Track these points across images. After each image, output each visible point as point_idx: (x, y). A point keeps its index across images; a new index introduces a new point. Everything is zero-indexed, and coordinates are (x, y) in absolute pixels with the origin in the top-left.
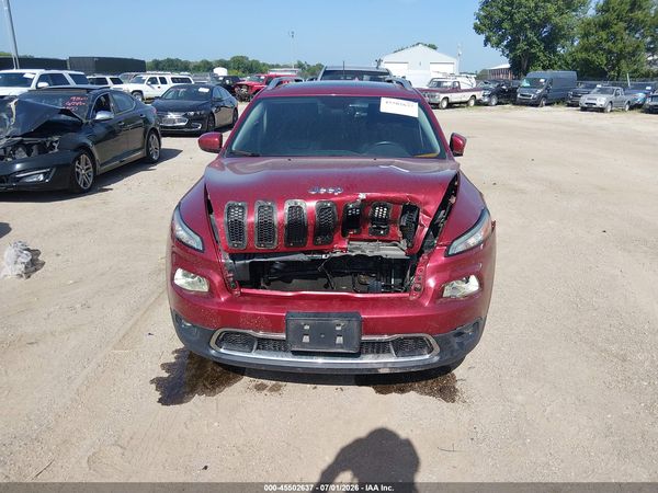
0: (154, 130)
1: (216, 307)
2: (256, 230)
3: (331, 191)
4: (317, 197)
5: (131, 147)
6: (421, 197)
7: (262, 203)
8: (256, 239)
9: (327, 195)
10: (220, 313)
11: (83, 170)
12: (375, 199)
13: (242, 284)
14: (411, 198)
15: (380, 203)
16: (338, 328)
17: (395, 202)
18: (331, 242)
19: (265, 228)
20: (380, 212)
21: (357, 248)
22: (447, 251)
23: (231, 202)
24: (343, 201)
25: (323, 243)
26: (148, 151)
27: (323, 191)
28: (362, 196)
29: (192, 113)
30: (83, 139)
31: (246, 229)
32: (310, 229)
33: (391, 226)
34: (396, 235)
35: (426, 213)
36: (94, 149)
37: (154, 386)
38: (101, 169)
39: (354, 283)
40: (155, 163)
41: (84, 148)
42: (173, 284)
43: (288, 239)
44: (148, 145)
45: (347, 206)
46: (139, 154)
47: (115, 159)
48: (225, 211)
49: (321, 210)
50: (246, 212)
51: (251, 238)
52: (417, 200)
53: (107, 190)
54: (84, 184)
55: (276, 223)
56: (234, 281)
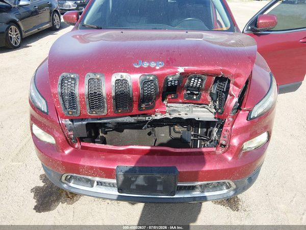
0: (56, 11)
1: (60, 159)
2: (87, 100)
3: (153, 65)
4: (141, 70)
5: (43, 21)
6: (233, 71)
7: (92, 75)
8: (88, 107)
9: (150, 69)
10: (64, 163)
11: (14, 35)
12: (192, 72)
13: (81, 139)
14: (224, 71)
15: (197, 75)
16: (159, 180)
17: (209, 74)
18: (153, 107)
19: (95, 99)
20: (195, 82)
21: (174, 111)
22: (249, 115)
23: (64, 74)
24: (164, 75)
25: (147, 109)
26: (53, 24)
27: (146, 65)
28: (181, 70)
29: (79, 2)
30: (12, 16)
31: (78, 99)
32: (135, 99)
33: (203, 93)
34: (206, 100)
35: (236, 84)
36: (20, 23)
37: (33, 194)
38: (25, 35)
39: (170, 132)
40: (57, 30)
41: (14, 22)
42: (33, 134)
43: (117, 107)
44: (53, 20)
45: (167, 80)
46: (48, 26)
47: (34, 28)
48: (59, 82)
49: (145, 83)
50: (78, 83)
51: (84, 107)
52: (228, 72)
53: (28, 46)
54: (16, 43)
55: (104, 94)
56: (74, 138)
